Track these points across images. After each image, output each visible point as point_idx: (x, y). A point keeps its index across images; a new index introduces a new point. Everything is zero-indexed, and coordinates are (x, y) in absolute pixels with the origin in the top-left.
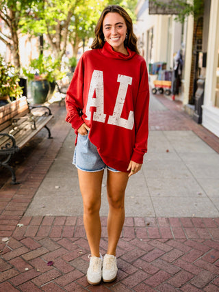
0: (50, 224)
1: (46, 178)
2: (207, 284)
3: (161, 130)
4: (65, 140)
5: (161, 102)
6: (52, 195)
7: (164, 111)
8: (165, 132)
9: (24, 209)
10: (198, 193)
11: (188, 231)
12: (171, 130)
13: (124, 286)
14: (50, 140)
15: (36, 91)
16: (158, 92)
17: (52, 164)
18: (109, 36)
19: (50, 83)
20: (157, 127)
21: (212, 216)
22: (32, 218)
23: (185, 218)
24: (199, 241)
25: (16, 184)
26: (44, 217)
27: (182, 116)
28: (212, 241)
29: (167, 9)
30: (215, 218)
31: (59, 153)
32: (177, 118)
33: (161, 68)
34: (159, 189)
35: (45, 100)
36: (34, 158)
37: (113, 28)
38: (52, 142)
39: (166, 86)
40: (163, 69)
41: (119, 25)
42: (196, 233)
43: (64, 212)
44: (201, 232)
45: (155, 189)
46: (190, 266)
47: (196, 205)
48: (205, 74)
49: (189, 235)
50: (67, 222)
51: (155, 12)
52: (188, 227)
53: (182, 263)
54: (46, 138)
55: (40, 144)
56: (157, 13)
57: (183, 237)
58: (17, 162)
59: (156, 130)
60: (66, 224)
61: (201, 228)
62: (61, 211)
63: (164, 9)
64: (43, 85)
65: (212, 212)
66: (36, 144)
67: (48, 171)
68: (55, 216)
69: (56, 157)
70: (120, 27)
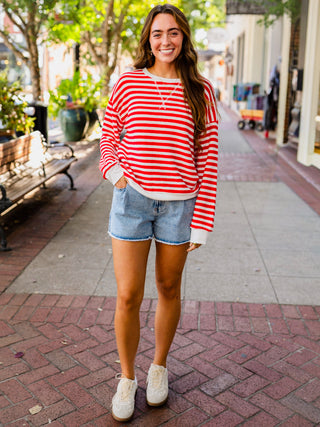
0: (35, 304)
1: (51, 244)
2: (223, 391)
3: (234, 181)
4: (93, 192)
5: (247, 141)
6: (52, 267)
7: (246, 153)
8: (239, 184)
9: (7, 284)
10: (255, 269)
11: (221, 320)
12: (248, 181)
13: (107, 389)
14: (71, 192)
15: (67, 124)
16: (247, 127)
17: (65, 224)
18: (158, 48)
19: (88, 112)
20: (230, 177)
21: (263, 301)
22: (14, 295)
23: (223, 302)
24: (232, 334)
25: (5, 251)
26: (30, 295)
27: (271, 161)
28: (252, 334)
29: (252, 7)
30: (267, 305)
31: (79, 209)
32: (262, 164)
33: (251, 91)
34: (202, 262)
35: (80, 137)
36: (43, 215)
37: (165, 35)
38: (74, 195)
39: (258, 118)
40: (254, 93)
41: (174, 31)
42: (233, 323)
43: (60, 290)
44: (239, 322)
45: (196, 262)
46: (208, 366)
47: (246, 286)
48: (301, 101)
49: (222, 325)
50: (60, 302)
51: (235, 11)
52: (223, 315)
53: (198, 361)
54: (66, 190)
55: (56, 198)
56: (238, 13)
57: (213, 328)
58: (16, 222)
59: (227, 180)
60: (57, 305)
61: (243, 316)
62: (56, 288)
63: (249, 7)
64: (78, 115)
65: (265, 296)
66: (51, 197)
67: (56, 234)
68: (46, 295)
69: (73, 216)
70: (175, 34)
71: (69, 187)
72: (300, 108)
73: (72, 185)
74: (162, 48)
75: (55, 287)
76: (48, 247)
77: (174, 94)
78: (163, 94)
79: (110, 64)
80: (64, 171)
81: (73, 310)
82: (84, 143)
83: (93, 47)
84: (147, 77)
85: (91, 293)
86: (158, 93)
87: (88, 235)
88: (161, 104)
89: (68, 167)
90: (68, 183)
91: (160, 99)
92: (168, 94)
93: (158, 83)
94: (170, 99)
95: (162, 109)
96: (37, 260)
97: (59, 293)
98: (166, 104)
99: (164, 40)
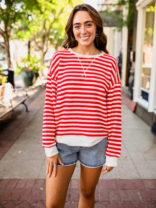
0: (4, 187)
4: (37, 113)
6: (14, 159)
11: (112, 193)
14: (27, 113)
17: (23, 132)
18: (79, 35)
19: (35, 73)
21: (132, 178)
23: (111, 180)
24: (120, 203)
26: (1, 180)
28: (131, 203)
30: (135, 180)
31: (30, 123)
35: (31, 84)
36: (11, 127)
37: (83, 27)
41: (89, 23)
42: (119, 195)
43: (19, 176)
44: (122, 193)
47: (122, 167)
50: (18, 184)
52: (112, 189)
54: (24, 112)
55: (19, 117)
60: (17, 187)
61: (123, 189)
64: (30, 74)
65: (133, 174)
66: (16, 116)
67: (18, 138)
68: (10, 179)
69: (27, 127)
70: (90, 25)
71: (25, 110)
72: (134, 70)
73: (27, 109)
74: (81, 36)
75: (16, 173)
76: (13, 146)
77: (91, 66)
78: (84, 65)
79: (45, 50)
80: (23, 103)
81: (26, 190)
82: (33, 87)
83: (37, 43)
84: (73, 54)
85: (36, 177)
86: (80, 65)
87: (35, 138)
88: (83, 73)
89: (25, 101)
90: (25, 108)
91: (82, 69)
92: (88, 66)
93: (80, 58)
94: (89, 69)
95: (84, 76)
96: (7, 155)
97: (18, 178)
98: (86, 73)
99: (82, 30)
